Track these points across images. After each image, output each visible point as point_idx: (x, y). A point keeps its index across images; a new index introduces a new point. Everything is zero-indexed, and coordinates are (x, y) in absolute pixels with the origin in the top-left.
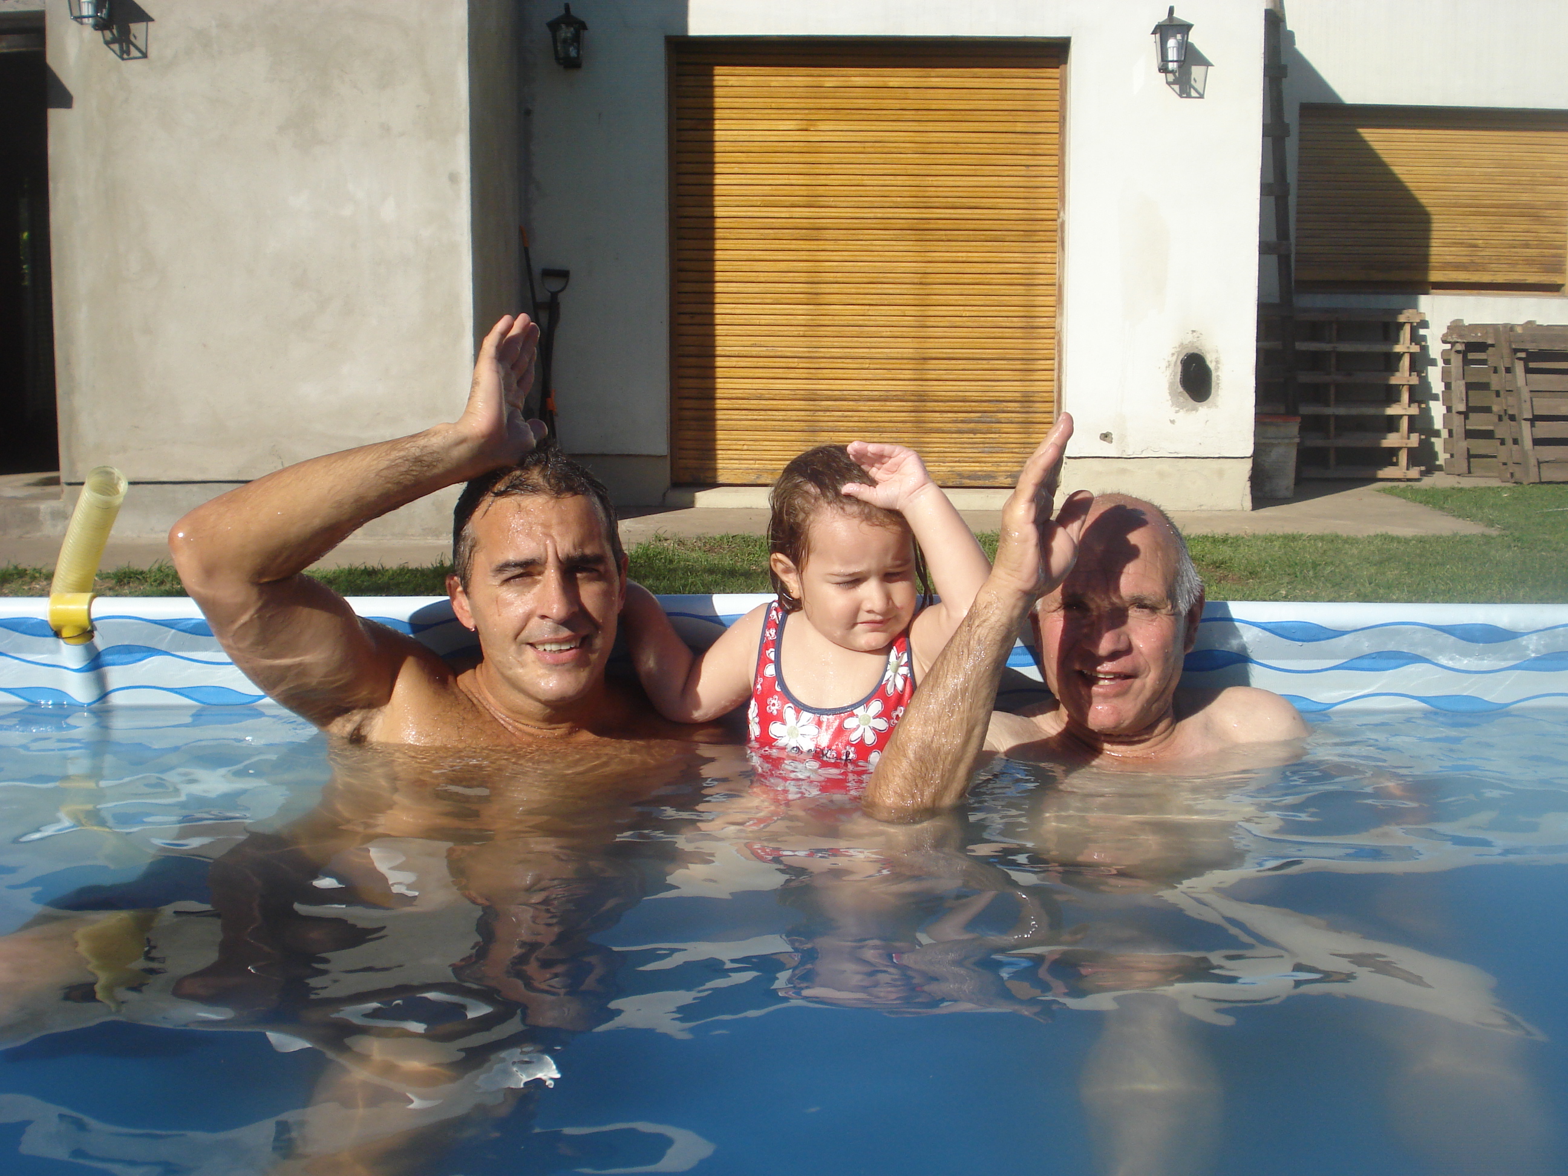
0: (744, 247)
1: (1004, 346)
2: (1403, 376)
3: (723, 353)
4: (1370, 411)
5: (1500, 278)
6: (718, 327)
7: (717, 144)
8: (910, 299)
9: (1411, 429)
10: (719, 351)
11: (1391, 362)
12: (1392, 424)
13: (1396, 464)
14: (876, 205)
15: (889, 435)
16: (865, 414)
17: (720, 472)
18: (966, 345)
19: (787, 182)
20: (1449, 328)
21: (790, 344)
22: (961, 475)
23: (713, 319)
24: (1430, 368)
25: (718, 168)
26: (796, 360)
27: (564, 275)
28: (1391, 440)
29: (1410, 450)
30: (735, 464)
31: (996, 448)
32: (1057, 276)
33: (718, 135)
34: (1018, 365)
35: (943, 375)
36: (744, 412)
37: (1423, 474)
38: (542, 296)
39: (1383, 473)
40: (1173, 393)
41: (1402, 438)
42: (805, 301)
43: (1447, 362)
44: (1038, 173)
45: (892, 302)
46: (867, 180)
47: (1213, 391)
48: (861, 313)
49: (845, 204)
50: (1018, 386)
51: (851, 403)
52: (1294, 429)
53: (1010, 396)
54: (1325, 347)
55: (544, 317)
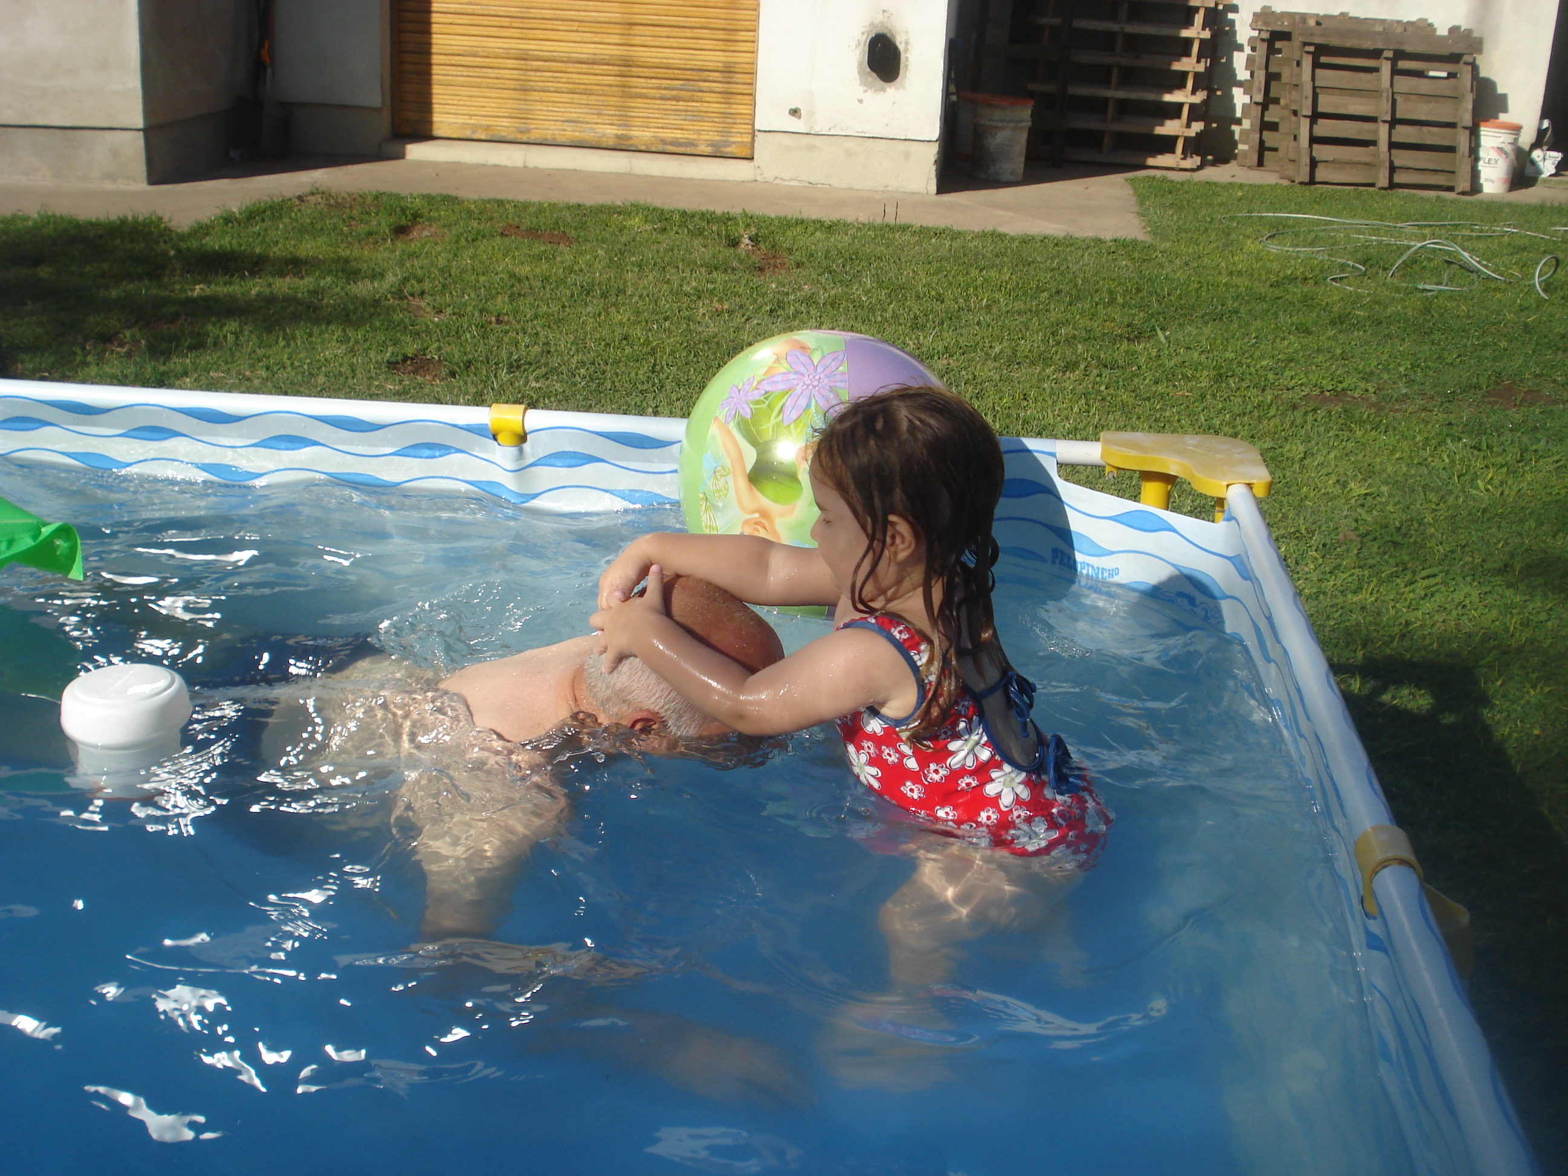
1: (708, 15)
2: (1191, 63)
3: (440, 9)
4: (1149, 96)
9: (1191, 119)
10: (437, 7)
11: (1177, 46)
12: (1172, 111)
13: (1171, 153)
15: (596, 98)
17: (435, 125)
18: (671, 13)
20: (1257, 14)
22: (664, 142)
24: (1236, 54)
28: (1170, 128)
29: (1187, 140)
30: (452, 119)
31: (699, 116)
35: (649, 41)
37: (1209, 164)
39: (1151, 161)
40: (861, 72)
41: (1182, 126)
43: (1253, 49)
47: (901, 73)
50: (720, 56)
51: (561, 64)
52: (1024, 113)
53: (711, 65)
54: (1114, 27)
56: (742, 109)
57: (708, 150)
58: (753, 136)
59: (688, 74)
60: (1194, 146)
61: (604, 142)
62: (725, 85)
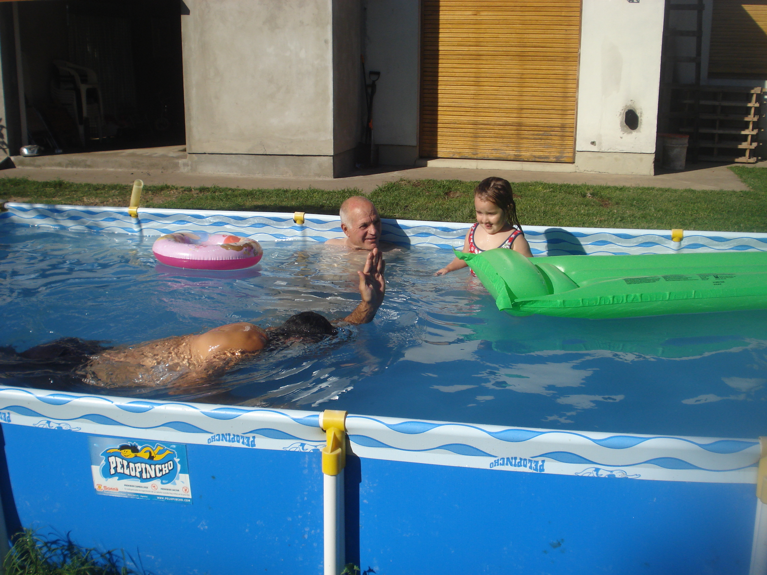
0: (450, 62)
1: (555, 104)
2: (751, 117)
3: (441, 105)
4: (734, 132)
6: (439, 95)
7: (440, 21)
8: (516, 85)
9: (752, 141)
10: (440, 104)
11: (747, 111)
12: (744, 138)
13: (745, 156)
14: (503, 46)
15: (506, 140)
16: (497, 131)
17: (439, 153)
19: (467, 36)
21: (467, 102)
22: (535, 157)
23: (438, 91)
25: (441, 30)
26: (470, 108)
27: (378, 74)
28: (744, 145)
29: (751, 150)
30: (445, 150)
31: (550, 146)
32: (577, 76)
33: (441, 17)
34: (560, 112)
35: (529, 116)
36: (448, 129)
37: (759, 160)
38: (369, 82)
39: (737, 160)
40: (622, 126)
41: (748, 144)
42: (474, 85)
44: (571, 33)
45: (509, 85)
46: (500, 36)
47: (639, 125)
48: (496, 90)
49: (491, 45)
50: (560, 121)
51: (491, 126)
52: (685, 141)
53: (556, 125)
54: (716, 103)
55: (370, 90)
56: (569, 142)
57: (554, 160)
58: (574, 153)
59: (546, 129)
60: (753, 153)
61: (509, 158)
62: (561, 133)
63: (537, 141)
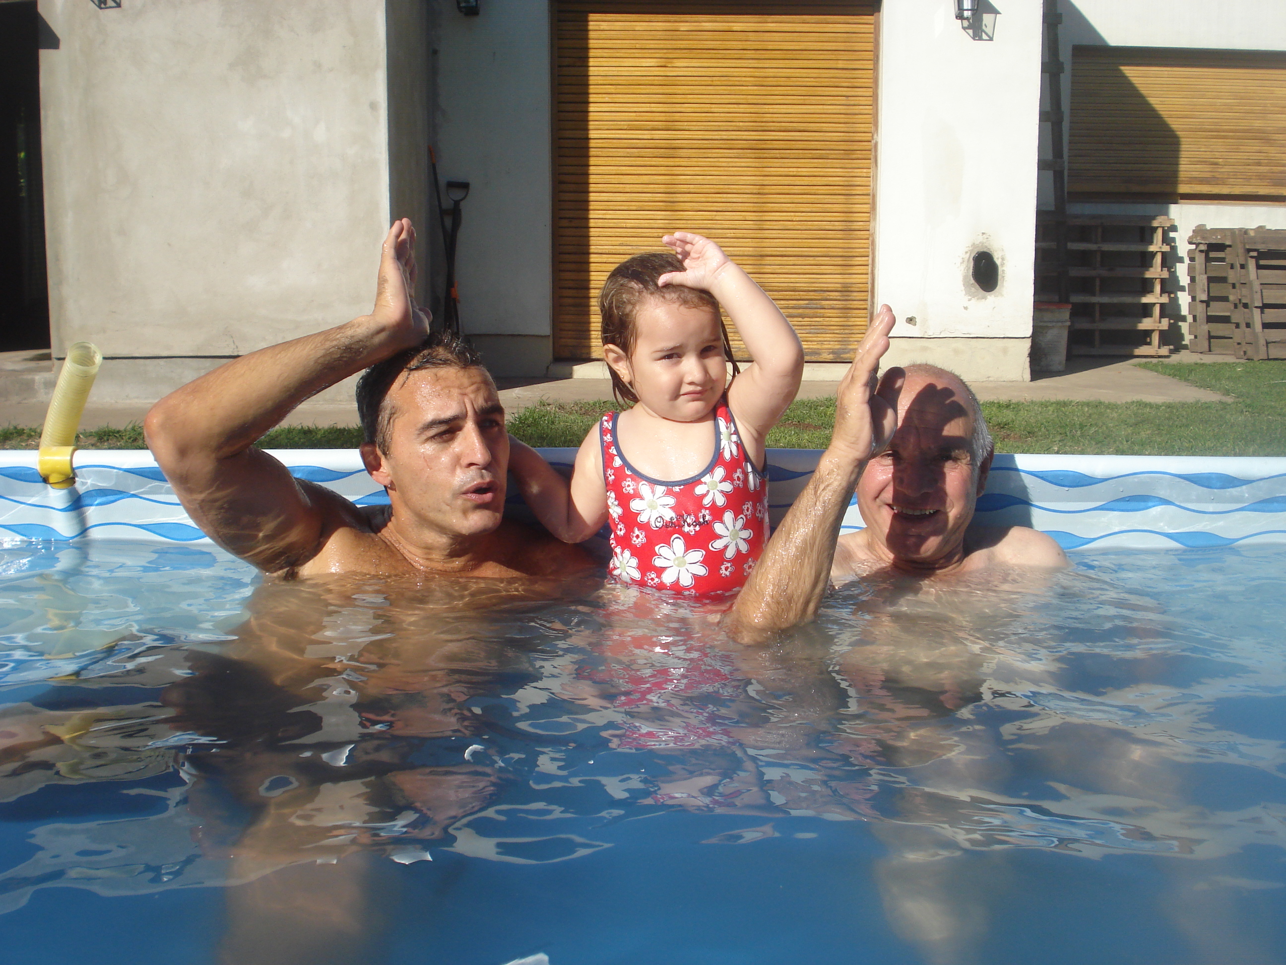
0: (613, 163)
1: (828, 245)
2: (1156, 271)
3: (596, 251)
4: (1128, 299)
5: (1237, 191)
6: (592, 230)
7: (591, 78)
8: (750, 207)
9: (1162, 315)
10: (593, 249)
11: (1146, 259)
12: (1146, 311)
13: (1149, 344)
14: (722, 128)
17: (591, 350)
18: (795, 245)
19: (648, 109)
20: (1194, 231)
21: (650, 243)
23: (588, 223)
24: (1178, 264)
25: (592, 98)
27: (464, 186)
28: (1146, 324)
29: (1162, 332)
31: (821, 329)
32: (871, 187)
33: (592, 71)
34: (839, 261)
35: (777, 269)
37: (1172, 352)
38: (447, 204)
39: (1138, 352)
40: (966, 284)
41: (1155, 322)
42: (663, 208)
43: (1192, 259)
44: (856, 103)
45: (735, 209)
46: (715, 108)
47: (999, 283)
48: (710, 218)
49: (696, 128)
50: (839, 279)
52: (1066, 316)
53: (831, 286)
54: (1092, 247)
55: (448, 222)
56: (860, 321)
57: (830, 357)
59: (812, 295)
62: (843, 303)
63: (795, 319)
